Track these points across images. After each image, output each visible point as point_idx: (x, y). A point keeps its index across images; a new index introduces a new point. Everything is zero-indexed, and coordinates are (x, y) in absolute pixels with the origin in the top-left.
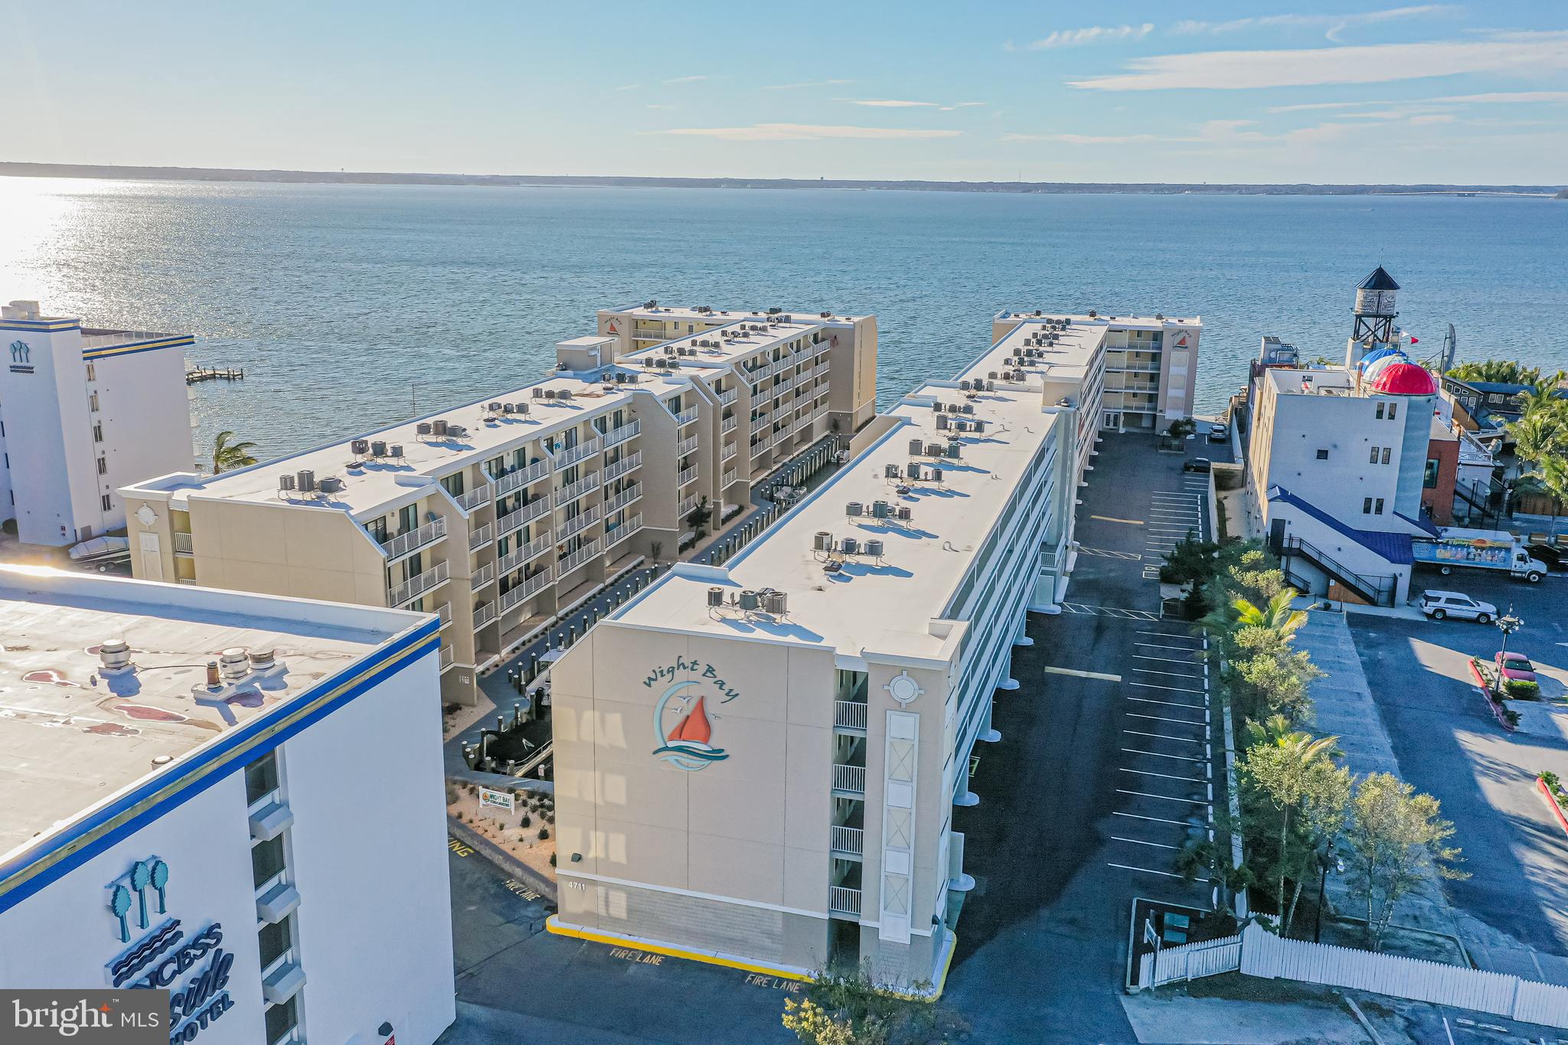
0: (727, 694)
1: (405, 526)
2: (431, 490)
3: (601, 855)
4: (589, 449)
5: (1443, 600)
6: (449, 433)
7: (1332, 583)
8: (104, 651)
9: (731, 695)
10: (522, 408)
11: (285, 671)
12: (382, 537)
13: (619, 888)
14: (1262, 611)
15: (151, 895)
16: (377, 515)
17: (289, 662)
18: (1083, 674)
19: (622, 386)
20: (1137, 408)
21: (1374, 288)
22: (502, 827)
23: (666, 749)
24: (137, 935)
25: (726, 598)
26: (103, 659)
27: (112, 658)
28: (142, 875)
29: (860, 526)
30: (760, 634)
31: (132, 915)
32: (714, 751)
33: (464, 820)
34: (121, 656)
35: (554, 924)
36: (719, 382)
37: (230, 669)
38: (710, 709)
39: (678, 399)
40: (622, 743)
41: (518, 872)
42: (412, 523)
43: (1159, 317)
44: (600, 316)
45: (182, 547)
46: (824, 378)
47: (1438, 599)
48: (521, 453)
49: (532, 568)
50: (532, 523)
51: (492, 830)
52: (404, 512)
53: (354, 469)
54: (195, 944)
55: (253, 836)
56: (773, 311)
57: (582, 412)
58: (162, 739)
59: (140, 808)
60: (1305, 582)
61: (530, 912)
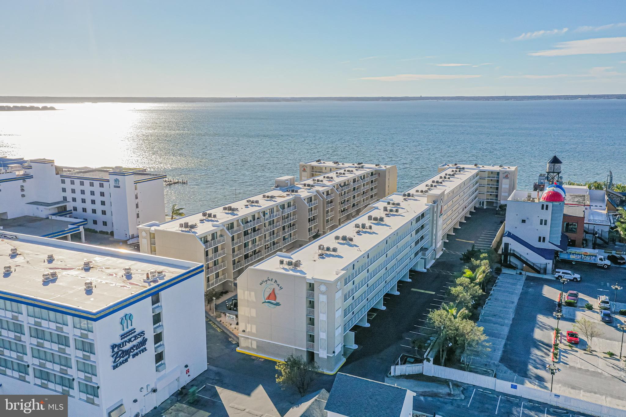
0: (280, 288)
1: (213, 238)
2: (221, 228)
3: (250, 330)
4: (277, 215)
5: (561, 273)
6: (232, 210)
7: (524, 265)
8: (125, 269)
9: (281, 288)
10: (257, 202)
11: (165, 276)
12: (206, 242)
13: (254, 340)
14: (473, 273)
15: (129, 322)
16: (204, 236)
17: (166, 274)
18: (423, 291)
19: (293, 194)
20: (491, 199)
21: (552, 163)
22: (231, 325)
23: (265, 302)
24: (126, 330)
25: (285, 262)
26: (125, 271)
27: (127, 271)
28: (128, 317)
29: (338, 243)
30: (291, 272)
31: (125, 325)
32: (277, 303)
33: (222, 322)
34: (129, 271)
35: (238, 349)
36: (328, 192)
37: (152, 274)
38: (277, 292)
39: (311, 198)
40: (254, 300)
41: (232, 336)
42: (215, 238)
43: (501, 166)
44: (300, 165)
45: (153, 243)
46: (375, 187)
47: (559, 272)
48: (254, 216)
49: (257, 251)
50: (257, 237)
51: (228, 325)
52: (213, 235)
53: (202, 221)
54: (138, 335)
55: (153, 313)
56: (359, 164)
57: (276, 203)
58: (134, 289)
59: (128, 302)
60: (516, 265)
61: (233, 346)
